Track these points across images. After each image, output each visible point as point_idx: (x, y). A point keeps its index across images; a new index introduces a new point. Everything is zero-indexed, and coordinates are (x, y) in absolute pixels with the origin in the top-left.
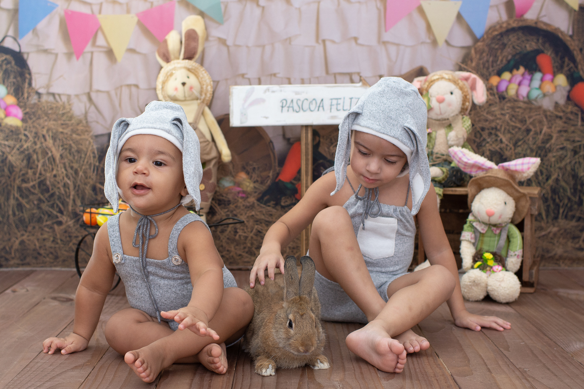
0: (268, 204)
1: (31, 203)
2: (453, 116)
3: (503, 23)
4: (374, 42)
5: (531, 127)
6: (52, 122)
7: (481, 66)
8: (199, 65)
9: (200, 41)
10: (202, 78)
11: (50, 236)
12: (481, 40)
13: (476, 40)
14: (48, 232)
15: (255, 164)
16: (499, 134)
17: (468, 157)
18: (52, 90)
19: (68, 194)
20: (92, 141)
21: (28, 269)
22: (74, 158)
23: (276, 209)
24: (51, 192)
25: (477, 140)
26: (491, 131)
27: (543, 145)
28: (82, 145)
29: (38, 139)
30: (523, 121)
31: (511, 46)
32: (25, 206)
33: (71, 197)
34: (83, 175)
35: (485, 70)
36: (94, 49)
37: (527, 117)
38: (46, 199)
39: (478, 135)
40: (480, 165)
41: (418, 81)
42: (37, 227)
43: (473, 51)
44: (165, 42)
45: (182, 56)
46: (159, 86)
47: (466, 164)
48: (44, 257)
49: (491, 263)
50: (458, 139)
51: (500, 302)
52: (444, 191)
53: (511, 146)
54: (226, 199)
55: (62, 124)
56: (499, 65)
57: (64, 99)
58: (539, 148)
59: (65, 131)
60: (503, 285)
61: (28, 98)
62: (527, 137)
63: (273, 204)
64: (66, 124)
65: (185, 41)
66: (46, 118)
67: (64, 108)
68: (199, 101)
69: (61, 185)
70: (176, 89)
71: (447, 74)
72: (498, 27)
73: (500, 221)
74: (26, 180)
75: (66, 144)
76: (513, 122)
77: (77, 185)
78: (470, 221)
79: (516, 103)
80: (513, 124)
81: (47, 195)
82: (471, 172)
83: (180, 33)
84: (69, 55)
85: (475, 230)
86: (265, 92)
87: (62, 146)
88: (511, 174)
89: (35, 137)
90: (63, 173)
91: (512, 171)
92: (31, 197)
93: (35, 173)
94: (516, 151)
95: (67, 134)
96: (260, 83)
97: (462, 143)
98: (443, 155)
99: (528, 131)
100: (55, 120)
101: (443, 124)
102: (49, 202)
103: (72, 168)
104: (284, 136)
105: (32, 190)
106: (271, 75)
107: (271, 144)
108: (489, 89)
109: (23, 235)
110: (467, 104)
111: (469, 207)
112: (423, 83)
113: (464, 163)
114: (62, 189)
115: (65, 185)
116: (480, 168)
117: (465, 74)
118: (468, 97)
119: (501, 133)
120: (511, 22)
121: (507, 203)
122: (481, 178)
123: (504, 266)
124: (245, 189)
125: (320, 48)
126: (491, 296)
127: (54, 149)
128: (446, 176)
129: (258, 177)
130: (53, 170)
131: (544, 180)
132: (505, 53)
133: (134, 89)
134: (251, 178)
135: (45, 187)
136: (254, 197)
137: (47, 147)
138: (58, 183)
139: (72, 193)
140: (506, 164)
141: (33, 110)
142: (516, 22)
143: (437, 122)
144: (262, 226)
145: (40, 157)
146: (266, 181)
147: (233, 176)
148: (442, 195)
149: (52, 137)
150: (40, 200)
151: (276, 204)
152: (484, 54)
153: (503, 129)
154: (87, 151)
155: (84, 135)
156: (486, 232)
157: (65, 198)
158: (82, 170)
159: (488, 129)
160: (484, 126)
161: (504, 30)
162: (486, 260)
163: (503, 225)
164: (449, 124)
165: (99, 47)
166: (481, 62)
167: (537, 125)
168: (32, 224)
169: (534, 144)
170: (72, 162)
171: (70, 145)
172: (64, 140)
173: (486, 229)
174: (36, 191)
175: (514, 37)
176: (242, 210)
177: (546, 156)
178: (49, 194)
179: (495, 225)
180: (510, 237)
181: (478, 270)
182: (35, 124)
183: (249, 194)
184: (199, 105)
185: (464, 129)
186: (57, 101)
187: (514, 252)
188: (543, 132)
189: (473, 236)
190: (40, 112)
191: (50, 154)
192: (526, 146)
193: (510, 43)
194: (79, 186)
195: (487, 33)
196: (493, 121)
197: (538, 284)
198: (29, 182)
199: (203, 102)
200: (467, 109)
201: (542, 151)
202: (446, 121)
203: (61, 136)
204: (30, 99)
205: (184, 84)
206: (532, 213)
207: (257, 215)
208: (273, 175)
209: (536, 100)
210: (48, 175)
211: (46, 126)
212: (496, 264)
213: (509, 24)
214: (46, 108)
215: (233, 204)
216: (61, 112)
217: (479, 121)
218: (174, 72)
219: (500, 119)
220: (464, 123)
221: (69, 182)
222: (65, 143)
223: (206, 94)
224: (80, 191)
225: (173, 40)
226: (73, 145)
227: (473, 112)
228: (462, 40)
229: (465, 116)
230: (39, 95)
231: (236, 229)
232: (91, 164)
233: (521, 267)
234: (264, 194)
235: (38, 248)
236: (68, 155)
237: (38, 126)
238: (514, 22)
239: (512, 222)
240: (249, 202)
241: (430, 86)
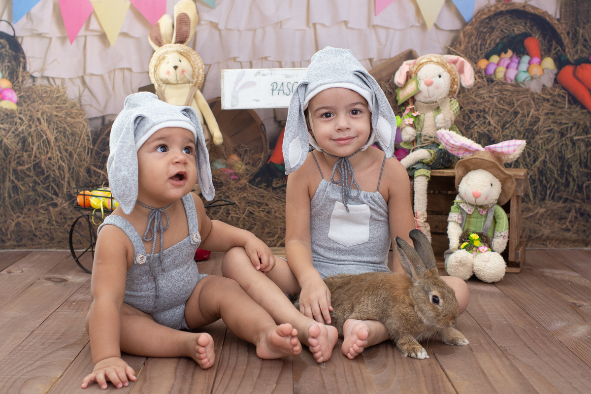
0: (260, 186)
1: (27, 185)
2: (442, 99)
3: (491, 7)
4: (363, 25)
5: (519, 110)
6: (46, 106)
7: (470, 50)
8: (191, 49)
9: (192, 25)
10: (194, 62)
11: (46, 218)
12: (470, 23)
13: (465, 24)
14: (44, 214)
15: (246, 146)
16: (487, 117)
17: (455, 140)
18: (46, 74)
19: (63, 176)
20: (86, 124)
21: (24, 250)
22: (68, 141)
23: (268, 191)
24: (46, 174)
25: (466, 122)
26: (479, 113)
27: (531, 127)
28: (76, 128)
29: (33, 122)
30: (511, 104)
31: (499, 30)
32: (20, 188)
33: (66, 179)
34: (77, 158)
35: (473, 53)
36: (87, 33)
37: (514, 99)
38: (41, 181)
39: (467, 118)
40: (467, 147)
41: (407, 64)
42: (33, 209)
43: (462, 35)
44: (158, 25)
45: (174, 40)
46: (152, 70)
47: (453, 146)
48: (40, 238)
49: (477, 243)
50: (446, 121)
51: (486, 281)
52: (432, 172)
53: (499, 128)
54: (219, 181)
55: (57, 108)
56: (487, 48)
57: (58, 82)
58: (527, 130)
59: (60, 114)
60: (489, 265)
61: (22, 82)
62: (515, 120)
63: (265, 186)
64: (60, 107)
65: (177, 25)
66: (41, 101)
67: (58, 92)
68: (191, 84)
69: (55, 168)
70: (168, 73)
71: (435, 57)
72: (486, 10)
73: (486, 203)
74: (21, 162)
75: (61, 128)
76: (501, 104)
77: (72, 167)
78: (457, 203)
79: (503, 86)
80: (501, 106)
81: (42, 178)
82: (458, 153)
83: (173, 17)
84: (63, 39)
85: (462, 211)
86: (256, 75)
87: (56, 129)
88: (498, 156)
89: (30, 120)
90: (57, 155)
91: (499, 153)
92: (26, 179)
93: (30, 156)
94: (504, 133)
95: (61, 117)
96: (251, 67)
97: (450, 126)
98: (432, 137)
99: (516, 113)
100: (49, 103)
101: (431, 106)
102: (44, 184)
103: (66, 150)
104: (275, 118)
105: (28, 173)
106: (262, 58)
107: (262, 126)
108: (478, 72)
109: (19, 217)
110: (455, 86)
111: (456, 188)
112: (412, 66)
113: (451, 145)
114: (57, 171)
115: (60, 168)
116: (467, 150)
117: (453, 57)
118: (456, 80)
119: (489, 116)
120: (499, 6)
121: (493, 184)
122: (468, 160)
123: (490, 246)
124: (237, 171)
125: (310, 31)
126: (477, 276)
127: (48, 132)
128: (434, 158)
129: (249, 159)
130: (47, 152)
131: (532, 162)
132: (493, 37)
133: (127, 73)
134: (243, 160)
135: (40, 170)
136: (246, 179)
137: (41, 130)
138: (53, 165)
139: (67, 175)
140: (492, 146)
141: (28, 94)
142: (504, 6)
143: (426, 104)
144: (253, 208)
145: (35, 140)
146: (258, 163)
147: (225, 159)
148: (430, 177)
149: (47, 120)
150: (35, 182)
151: (268, 186)
152: (473, 38)
153: (491, 111)
154: (82, 134)
155: (79, 118)
156: (473, 213)
157: (60, 180)
158: (77, 153)
159: (476, 112)
160: (472, 109)
161: (492, 13)
162: (473, 241)
163: (490, 206)
164: (436, 107)
165: (92, 31)
166: (470, 45)
167: (525, 107)
168: (27, 206)
169: (521, 126)
170: (67, 145)
171: (65, 129)
172: (58, 122)
173: (473, 210)
174: (31, 174)
175: (502, 20)
176: (234, 192)
177: (534, 138)
178: (44, 176)
179: (481, 207)
180: (496, 218)
181: (464, 250)
182: (30, 108)
183: (241, 176)
184: (190, 89)
185: (451, 111)
186: (51, 85)
187: (500, 233)
188: (531, 114)
189: (460, 217)
190: (34, 96)
191: (45, 137)
192: (514, 129)
193: (498, 26)
194: (73, 168)
195: (475, 16)
196: (481, 103)
197: (524, 263)
198: (25, 165)
199: (195, 85)
200: (455, 92)
201: (529, 133)
202: (434, 104)
203: (55, 119)
204: (25, 82)
205: (176, 67)
206: (518, 194)
207: (249, 197)
208: (265, 157)
209: (523, 83)
210: (43, 157)
211: (41, 109)
212: (482, 244)
213: (497, 8)
214: (40, 91)
215: (226, 186)
216: (55, 96)
217: (468, 103)
218: (166, 55)
219: (489, 102)
220: (452, 106)
221: (63, 164)
222: (60, 126)
223: (198, 77)
224: (74, 173)
225: (165, 24)
226: (67, 128)
227: (461, 95)
228: (451, 23)
229: (452, 99)
230: (33, 78)
231: (228, 210)
232: (85, 146)
233: (507, 247)
234: (256, 176)
235: (33, 229)
236: (63, 138)
237: (32, 109)
238: (502, 6)
239: (498, 203)
240: (241, 184)
241: (418, 69)
